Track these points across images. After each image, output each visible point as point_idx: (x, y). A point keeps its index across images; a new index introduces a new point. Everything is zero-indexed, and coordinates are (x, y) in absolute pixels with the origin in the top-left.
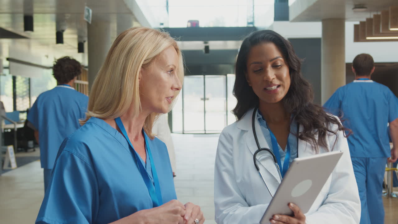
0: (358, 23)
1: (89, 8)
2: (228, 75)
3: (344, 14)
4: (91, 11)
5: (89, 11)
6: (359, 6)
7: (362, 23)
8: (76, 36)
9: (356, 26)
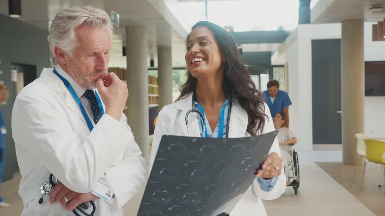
0: (376, 23)
1: (115, 13)
2: (262, 75)
3: (363, 15)
4: (118, 16)
5: (115, 16)
6: (376, 6)
7: (380, 23)
8: (120, 41)
9: (374, 26)
